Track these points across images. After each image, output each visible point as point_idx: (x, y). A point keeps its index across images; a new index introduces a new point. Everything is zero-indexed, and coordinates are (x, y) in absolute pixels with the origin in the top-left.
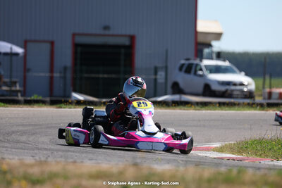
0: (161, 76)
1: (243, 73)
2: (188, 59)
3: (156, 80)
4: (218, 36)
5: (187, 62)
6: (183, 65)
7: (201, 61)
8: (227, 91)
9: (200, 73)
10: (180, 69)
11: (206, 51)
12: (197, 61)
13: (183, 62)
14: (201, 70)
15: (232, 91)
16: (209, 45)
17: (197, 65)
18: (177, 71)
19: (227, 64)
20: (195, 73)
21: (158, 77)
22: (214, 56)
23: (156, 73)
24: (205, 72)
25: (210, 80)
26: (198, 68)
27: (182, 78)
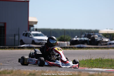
0: (17, 37)
1: (46, 36)
2: (26, 31)
3: (15, 39)
4: (36, 23)
5: (26, 32)
6: (24, 33)
7: (31, 32)
8: (40, 43)
9: (31, 36)
10: (23, 35)
11: (32, 28)
12: (29, 32)
13: (24, 32)
14: (31, 35)
15: (43, 43)
16: (33, 26)
17: (29, 33)
18: (22, 35)
19: (40, 33)
20: (29, 36)
21: (16, 38)
22: (35, 30)
23: (15, 37)
24: (33, 36)
25: (34, 39)
26: (30, 34)
27: (24, 38)
